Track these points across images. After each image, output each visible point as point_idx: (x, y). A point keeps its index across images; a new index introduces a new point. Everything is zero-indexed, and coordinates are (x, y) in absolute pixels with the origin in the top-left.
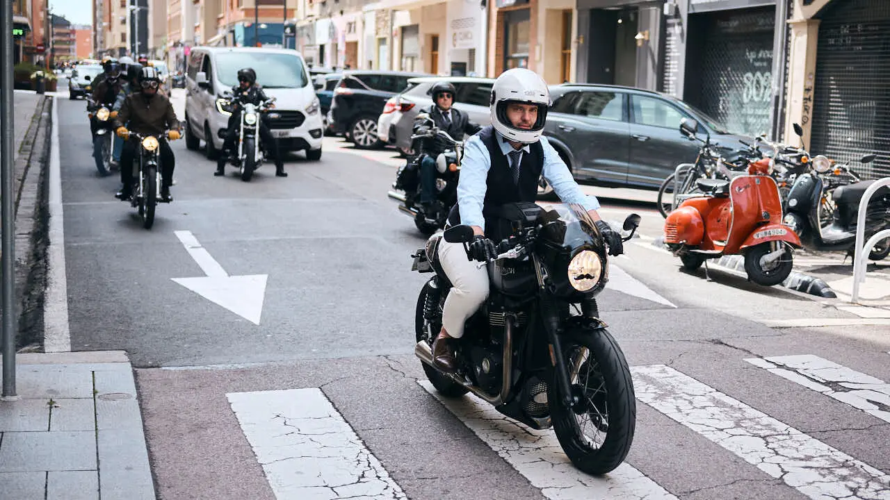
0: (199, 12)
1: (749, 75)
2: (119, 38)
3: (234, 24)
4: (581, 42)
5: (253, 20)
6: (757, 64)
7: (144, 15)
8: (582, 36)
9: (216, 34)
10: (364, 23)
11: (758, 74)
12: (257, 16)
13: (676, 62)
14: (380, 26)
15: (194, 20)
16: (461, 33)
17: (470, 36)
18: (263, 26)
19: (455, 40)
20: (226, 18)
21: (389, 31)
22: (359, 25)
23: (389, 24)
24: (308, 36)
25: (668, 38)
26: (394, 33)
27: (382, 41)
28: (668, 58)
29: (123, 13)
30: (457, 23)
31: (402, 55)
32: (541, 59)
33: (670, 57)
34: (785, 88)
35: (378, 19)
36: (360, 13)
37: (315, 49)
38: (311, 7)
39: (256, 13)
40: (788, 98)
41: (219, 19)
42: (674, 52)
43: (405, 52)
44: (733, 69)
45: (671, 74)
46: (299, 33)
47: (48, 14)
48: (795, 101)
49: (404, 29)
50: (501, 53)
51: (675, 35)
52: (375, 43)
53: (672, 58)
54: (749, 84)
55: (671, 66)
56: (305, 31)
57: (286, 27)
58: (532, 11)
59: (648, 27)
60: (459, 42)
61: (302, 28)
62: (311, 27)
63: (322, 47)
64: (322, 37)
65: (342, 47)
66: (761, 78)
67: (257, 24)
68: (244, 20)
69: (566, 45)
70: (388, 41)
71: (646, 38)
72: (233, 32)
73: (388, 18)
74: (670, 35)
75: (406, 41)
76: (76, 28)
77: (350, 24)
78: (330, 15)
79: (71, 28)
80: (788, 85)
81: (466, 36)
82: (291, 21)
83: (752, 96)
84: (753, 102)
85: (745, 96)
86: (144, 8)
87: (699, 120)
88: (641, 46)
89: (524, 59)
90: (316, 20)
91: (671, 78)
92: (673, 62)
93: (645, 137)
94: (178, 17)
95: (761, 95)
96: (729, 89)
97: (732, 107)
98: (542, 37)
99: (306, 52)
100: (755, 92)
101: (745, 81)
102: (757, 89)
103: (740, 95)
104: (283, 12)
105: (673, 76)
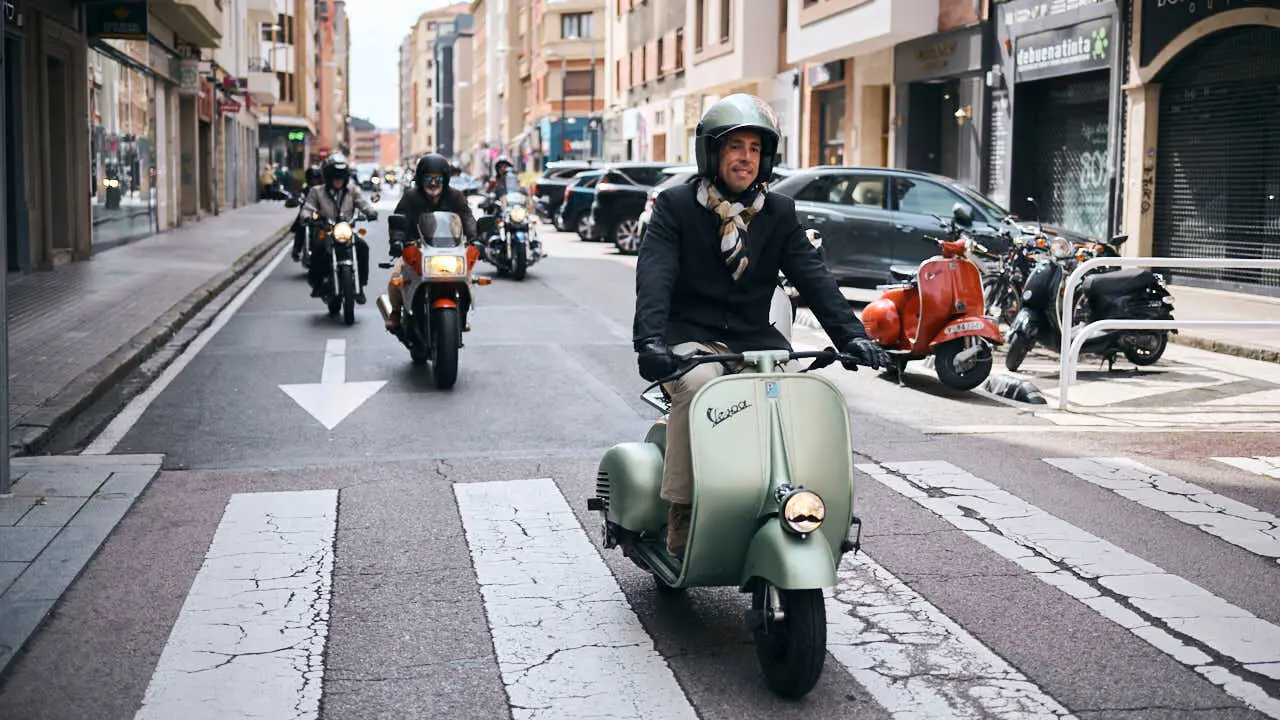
1: (1087, 154)
2: (424, 141)
3: (539, 120)
4: (900, 123)
5: (559, 113)
6: (1095, 141)
7: (449, 113)
8: (900, 116)
9: (522, 131)
10: (672, 112)
11: (1097, 153)
12: (563, 109)
13: (1002, 143)
14: (689, 113)
18: (571, 121)
20: (532, 113)
22: (668, 113)
24: (616, 131)
25: (994, 115)
28: (994, 138)
29: (429, 112)
32: (858, 143)
33: (995, 136)
34: (1122, 169)
35: (687, 107)
36: (666, 102)
37: (622, 145)
38: (619, 95)
39: (563, 106)
40: (1125, 181)
41: (524, 116)
42: (1001, 131)
44: (1069, 149)
46: (606, 127)
47: (347, 116)
48: (1134, 184)
50: (816, 141)
51: (1002, 110)
52: (684, 134)
53: (998, 138)
54: (1086, 166)
55: (998, 148)
56: (613, 124)
57: (592, 121)
58: (847, 90)
59: (970, 103)
61: (609, 121)
62: (619, 120)
63: (629, 143)
64: (629, 131)
65: (650, 140)
66: (1099, 157)
67: (564, 119)
68: (549, 115)
69: (886, 130)
71: (969, 115)
72: (539, 129)
73: (697, 105)
74: (995, 110)
76: (383, 133)
77: (658, 114)
78: (637, 105)
79: (376, 132)
80: (1126, 164)
82: (597, 113)
83: (1090, 180)
84: (1091, 188)
85: (1082, 180)
86: (448, 105)
87: (976, 206)
88: (963, 125)
89: (841, 146)
90: (623, 110)
91: (997, 162)
92: (999, 143)
93: (911, 228)
94: (484, 115)
95: (1100, 179)
96: (1064, 173)
97: (1068, 194)
98: (857, 119)
99: (613, 147)
100: (1093, 175)
101: (1082, 162)
102: (1095, 171)
103: (1077, 180)
104: (589, 104)
105: (1000, 159)
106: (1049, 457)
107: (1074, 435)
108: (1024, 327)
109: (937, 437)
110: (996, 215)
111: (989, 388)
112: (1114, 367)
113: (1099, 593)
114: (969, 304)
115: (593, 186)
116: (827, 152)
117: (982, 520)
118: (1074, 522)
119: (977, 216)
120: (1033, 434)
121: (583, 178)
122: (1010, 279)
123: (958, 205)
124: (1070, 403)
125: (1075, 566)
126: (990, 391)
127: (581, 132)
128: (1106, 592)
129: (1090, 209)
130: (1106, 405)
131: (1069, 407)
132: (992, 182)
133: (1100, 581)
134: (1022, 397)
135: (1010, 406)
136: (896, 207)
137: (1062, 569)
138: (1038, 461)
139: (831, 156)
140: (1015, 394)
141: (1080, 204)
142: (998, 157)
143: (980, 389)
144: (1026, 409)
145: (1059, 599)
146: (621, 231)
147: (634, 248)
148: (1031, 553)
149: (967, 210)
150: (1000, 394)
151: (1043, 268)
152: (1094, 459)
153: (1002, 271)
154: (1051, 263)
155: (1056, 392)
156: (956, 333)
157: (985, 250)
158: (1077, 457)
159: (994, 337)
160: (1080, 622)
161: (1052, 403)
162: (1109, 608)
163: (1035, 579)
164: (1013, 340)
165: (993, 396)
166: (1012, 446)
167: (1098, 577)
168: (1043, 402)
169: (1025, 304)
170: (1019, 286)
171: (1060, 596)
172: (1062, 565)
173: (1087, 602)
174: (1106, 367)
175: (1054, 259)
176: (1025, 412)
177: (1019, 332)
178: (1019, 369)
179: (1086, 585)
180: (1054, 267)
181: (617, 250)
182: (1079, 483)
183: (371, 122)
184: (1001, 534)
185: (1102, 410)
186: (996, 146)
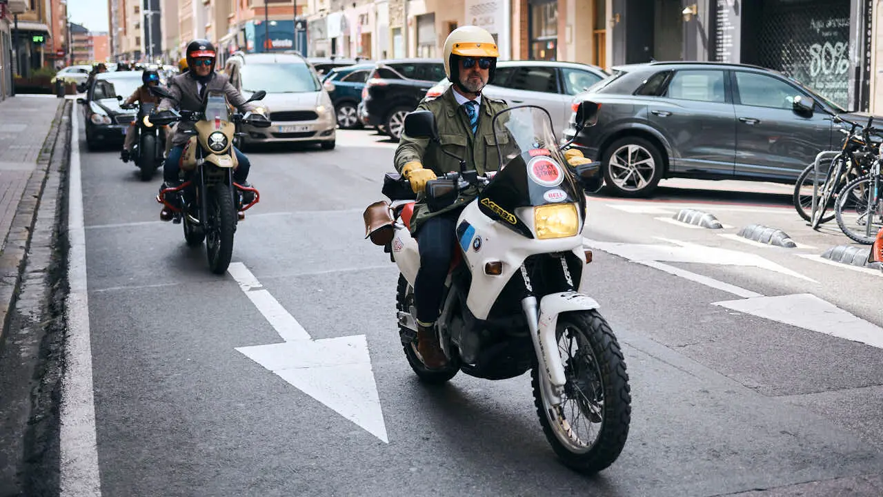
0: (210, 14)
1: (817, 45)
2: (133, 42)
3: (244, 22)
4: (618, 20)
5: (263, 17)
6: (826, 34)
7: (157, 18)
8: (618, 15)
9: (227, 33)
10: (377, 14)
11: (828, 44)
12: (267, 14)
13: (729, 36)
14: (394, 17)
15: (205, 21)
16: (481, 18)
17: (491, 21)
18: (273, 23)
20: (237, 17)
21: (403, 21)
22: (372, 16)
23: (404, 13)
24: (320, 30)
25: (719, 12)
26: (409, 22)
28: (720, 33)
29: (137, 18)
30: (477, 9)
31: (418, 44)
32: (571, 41)
33: (722, 31)
34: (866, 58)
35: (392, 10)
36: (372, 5)
37: (327, 43)
39: (266, 11)
41: (229, 19)
42: (727, 26)
43: (421, 41)
44: (796, 41)
45: (724, 50)
46: (309, 28)
47: (67, 22)
48: (881, 72)
49: (419, 18)
50: (526, 36)
51: (727, 7)
52: (389, 33)
53: (724, 33)
54: (817, 56)
55: (725, 41)
56: (316, 25)
57: (297, 23)
59: (695, 2)
61: (313, 22)
62: (323, 21)
63: (334, 40)
64: (333, 30)
66: (831, 48)
67: (267, 21)
68: (254, 19)
69: (600, 26)
70: (403, 30)
71: (694, 12)
72: (244, 30)
73: (403, 7)
74: (721, 8)
75: (422, 30)
76: (93, 35)
77: (362, 16)
78: (342, 8)
79: (89, 34)
80: (872, 54)
81: (487, 21)
82: (301, 16)
83: (821, 69)
84: (822, 76)
86: (156, 12)
88: (690, 21)
89: (554, 40)
92: (725, 37)
94: (190, 19)
95: (832, 68)
96: (793, 62)
98: (571, 17)
100: (824, 64)
101: (812, 53)
102: (827, 61)
103: (808, 69)
104: (293, 9)
105: (727, 51)
116: (536, 46)
139: (540, 50)
183: (85, 26)
186: (722, 39)
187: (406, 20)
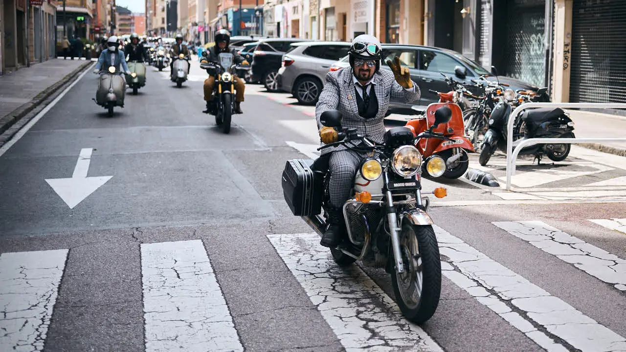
0: (206, 3)
1: (534, 36)
2: (160, 21)
3: (227, 10)
4: (430, 15)
5: (238, 6)
6: (538, 28)
7: (174, 5)
8: (431, 12)
9: (217, 16)
10: (303, 7)
11: (539, 35)
12: (240, 4)
13: (487, 28)
14: (312, 8)
15: (203, 8)
16: (359, 12)
17: (364, 14)
18: (245, 11)
19: (356, 17)
20: (223, 5)
21: (317, 12)
22: (300, 8)
23: (317, 7)
24: (271, 17)
25: (482, 12)
26: (320, 13)
27: (313, 18)
28: (482, 26)
29: (163, 4)
30: (357, 5)
31: (325, 28)
32: (406, 28)
33: (483, 24)
34: (552, 44)
35: (311, 4)
37: (274, 25)
39: (240, 2)
40: (554, 51)
41: (218, 7)
42: (486, 22)
43: (328, 26)
44: (524, 32)
46: (265, 15)
48: (559, 53)
49: (327, 10)
50: (384, 24)
51: (487, 10)
52: (309, 20)
53: (485, 25)
54: (534, 42)
55: (485, 31)
56: (269, 13)
57: (256, 11)
59: (469, 5)
60: (358, 18)
61: (267, 11)
62: (272, 11)
63: (279, 24)
64: (278, 17)
65: (290, 23)
66: (540, 37)
67: (241, 9)
68: (233, 7)
69: (423, 20)
70: (317, 18)
71: (468, 12)
72: (226, 15)
73: (317, 3)
74: (483, 10)
75: (328, 18)
76: (136, 15)
77: (294, 8)
79: (132, 15)
80: (555, 42)
81: (362, 14)
82: (260, 6)
83: (536, 50)
84: (536, 55)
85: (531, 50)
87: (468, 67)
88: (465, 18)
89: (398, 28)
90: (274, 5)
91: (484, 39)
92: (485, 28)
93: (431, 80)
94: (195, 6)
95: (541, 50)
96: (522, 46)
97: (524, 58)
98: (407, 13)
99: (269, 27)
100: (537, 47)
101: (532, 39)
102: (538, 45)
103: (529, 50)
104: (255, 1)
105: (486, 38)
106: (496, 221)
107: (512, 206)
108: (489, 140)
109: (434, 209)
110: (479, 72)
111: (468, 177)
112: (541, 162)
113: (511, 310)
114: (456, 128)
115: (252, 51)
116: (390, 31)
117: (451, 263)
118: (504, 264)
119: (468, 73)
120: (489, 206)
121: (246, 46)
122: (483, 112)
123: (458, 67)
124: (513, 185)
125: (500, 292)
126: (468, 179)
127: (250, 17)
128: (515, 309)
129: (536, 67)
130: (533, 187)
131: (512, 188)
132: (482, 50)
133: (512, 302)
134: (486, 183)
135: (478, 188)
136: (423, 68)
137: (492, 294)
138: (488, 224)
139: (392, 34)
140: (482, 180)
141: (530, 64)
142: (485, 37)
143: (463, 178)
144: (487, 190)
145: (487, 314)
146: (268, 78)
147: (276, 88)
148: (475, 284)
149: (462, 69)
150: (473, 181)
151: (500, 106)
152: (521, 222)
153: (479, 107)
154: (505, 104)
155: (504, 179)
156: (448, 146)
157: (471, 94)
158: (512, 221)
159: (469, 148)
160: (497, 329)
161: (503, 186)
162: (515, 320)
163: (476, 302)
164: (483, 148)
165: (470, 182)
166: (475, 214)
167: (512, 299)
168: (498, 185)
169: (490, 127)
170: (488, 115)
171: (488, 312)
172: (492, 292)
173: (503, 316)
174: (536, 163)
175: (506, 101)
176: (486, 192)
177: (487, 143)
178: (487, 164)
179: (503, 304)
180: (506, 106)
181: (266, 89)
182: (510, 238)
184: (460, 271)
185: (531, 190)
186: (483, 30)
187: (319, 11)
